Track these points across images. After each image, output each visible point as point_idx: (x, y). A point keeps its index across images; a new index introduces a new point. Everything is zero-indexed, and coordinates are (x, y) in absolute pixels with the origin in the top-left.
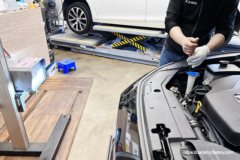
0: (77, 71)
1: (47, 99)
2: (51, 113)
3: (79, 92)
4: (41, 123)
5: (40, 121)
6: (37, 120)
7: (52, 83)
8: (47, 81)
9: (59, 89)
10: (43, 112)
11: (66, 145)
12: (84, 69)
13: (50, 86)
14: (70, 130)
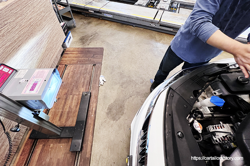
0: (89, 39)
1: (68, 76)
2: (74, 93)
3: (93, 65)
4: (66, 105)
5: (65, 103)
6: (63, 102)
7: (70, 55)
8: (66, 54)
9: (77, 63)
10: (66, 92)
11: (89, 131)
12: (95, 36)
13: (69, 59)
14: (91, 113)
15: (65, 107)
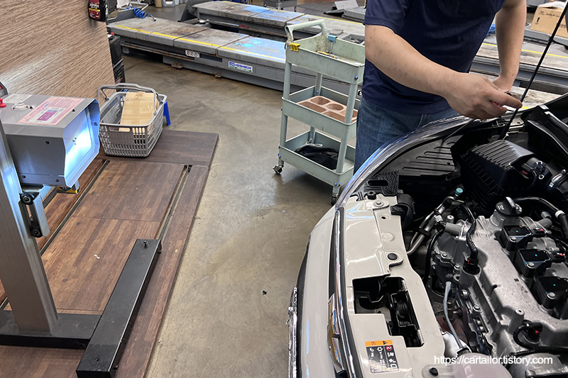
0: (180, 115)
1: (109, 181)
2: (122, 216)
3: (186, 167)
4: (98, 237)
5: (95, 233)
6: (90, 232)
10: (101, 212)
11: (159, 292)
12: (196, 110)
14: (167, 258)
15: (95, 241)
